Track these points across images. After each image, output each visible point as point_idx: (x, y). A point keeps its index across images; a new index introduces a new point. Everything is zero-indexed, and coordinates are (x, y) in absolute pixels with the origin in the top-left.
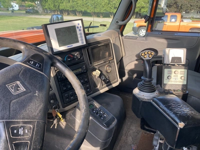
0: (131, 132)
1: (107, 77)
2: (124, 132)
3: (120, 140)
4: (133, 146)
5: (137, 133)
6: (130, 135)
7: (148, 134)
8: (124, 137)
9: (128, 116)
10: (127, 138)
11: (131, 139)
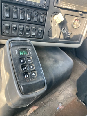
0: (66, 92)
1: (70, 32)
2: (60, 89)
3: (53, 94)
4: (60, 105)
5: (70, 95)
6: (64, 95)
7: (79, 102)
8: (57, 93)
9: (71, 78)
10: (60, 95)
11: (62, 99)
